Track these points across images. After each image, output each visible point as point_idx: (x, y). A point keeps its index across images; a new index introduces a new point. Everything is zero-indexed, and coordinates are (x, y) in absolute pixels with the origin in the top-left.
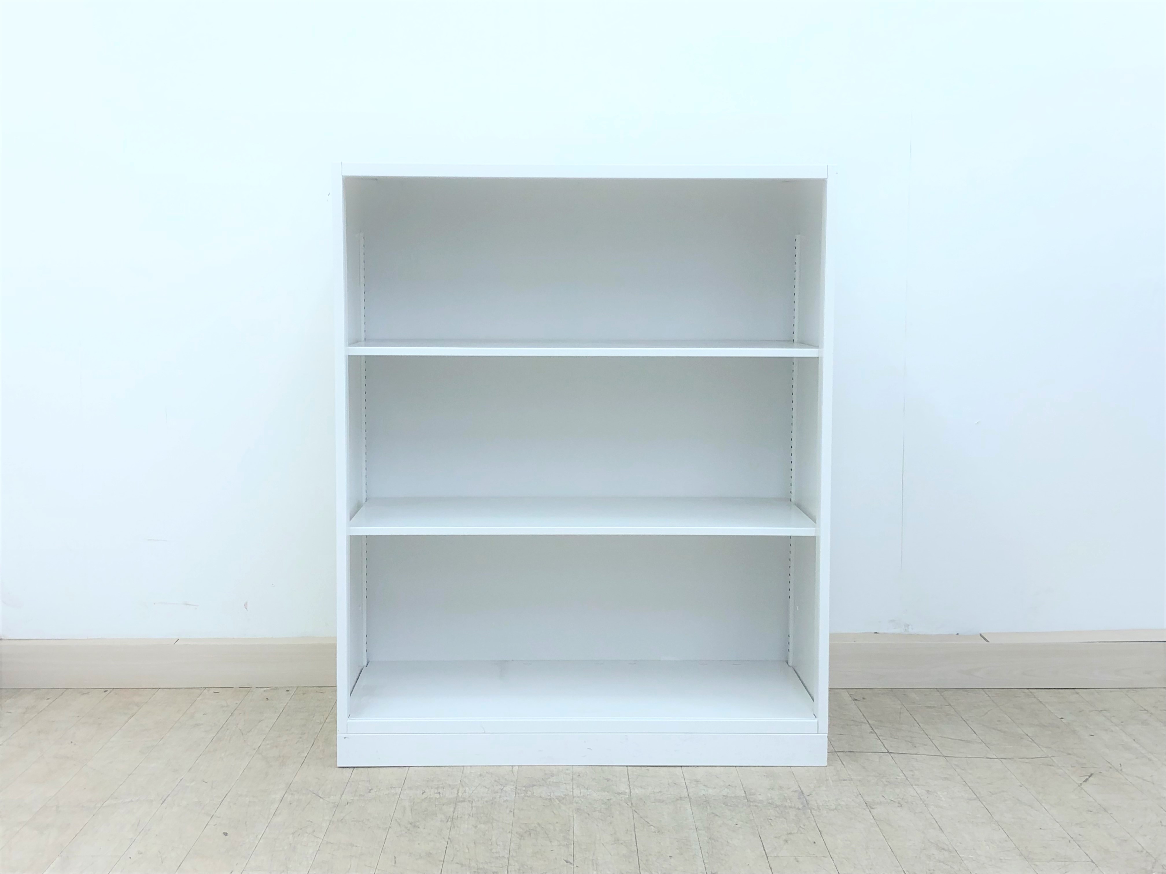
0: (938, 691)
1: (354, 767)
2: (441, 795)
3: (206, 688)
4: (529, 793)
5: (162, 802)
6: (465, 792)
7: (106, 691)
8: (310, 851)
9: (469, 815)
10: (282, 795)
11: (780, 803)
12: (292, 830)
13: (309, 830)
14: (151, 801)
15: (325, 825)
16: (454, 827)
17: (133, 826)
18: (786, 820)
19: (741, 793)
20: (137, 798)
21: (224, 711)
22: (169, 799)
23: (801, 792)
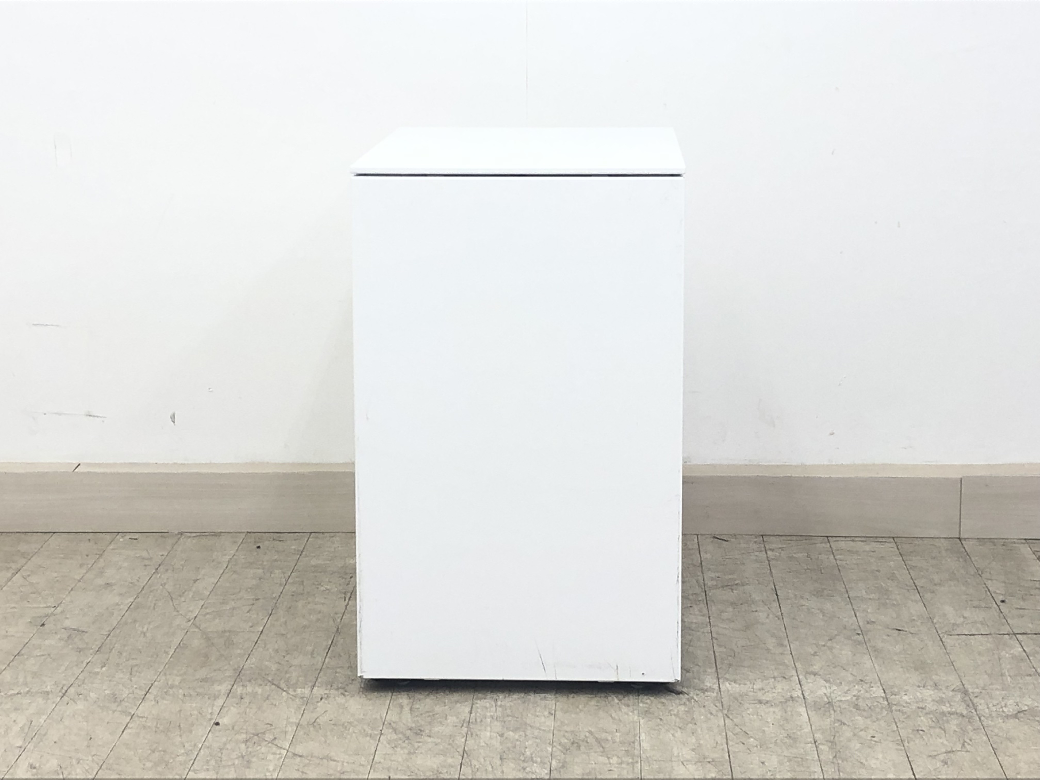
3: (118, 532)
5: (61, 694)
8: (271, 768)
9: (492, 717)
10: (230, 687)
11: (934, 708)
12: (244, 736)
13: (269, 737)
14: (47, 693)
15: (291, 729)
16: (472, 735)
17: (22, 729)
18: (945, 732)
19: (878, 692)
20: (28, 689)
21: (145, 565)
22: (72, 690)
23: (966, 693)
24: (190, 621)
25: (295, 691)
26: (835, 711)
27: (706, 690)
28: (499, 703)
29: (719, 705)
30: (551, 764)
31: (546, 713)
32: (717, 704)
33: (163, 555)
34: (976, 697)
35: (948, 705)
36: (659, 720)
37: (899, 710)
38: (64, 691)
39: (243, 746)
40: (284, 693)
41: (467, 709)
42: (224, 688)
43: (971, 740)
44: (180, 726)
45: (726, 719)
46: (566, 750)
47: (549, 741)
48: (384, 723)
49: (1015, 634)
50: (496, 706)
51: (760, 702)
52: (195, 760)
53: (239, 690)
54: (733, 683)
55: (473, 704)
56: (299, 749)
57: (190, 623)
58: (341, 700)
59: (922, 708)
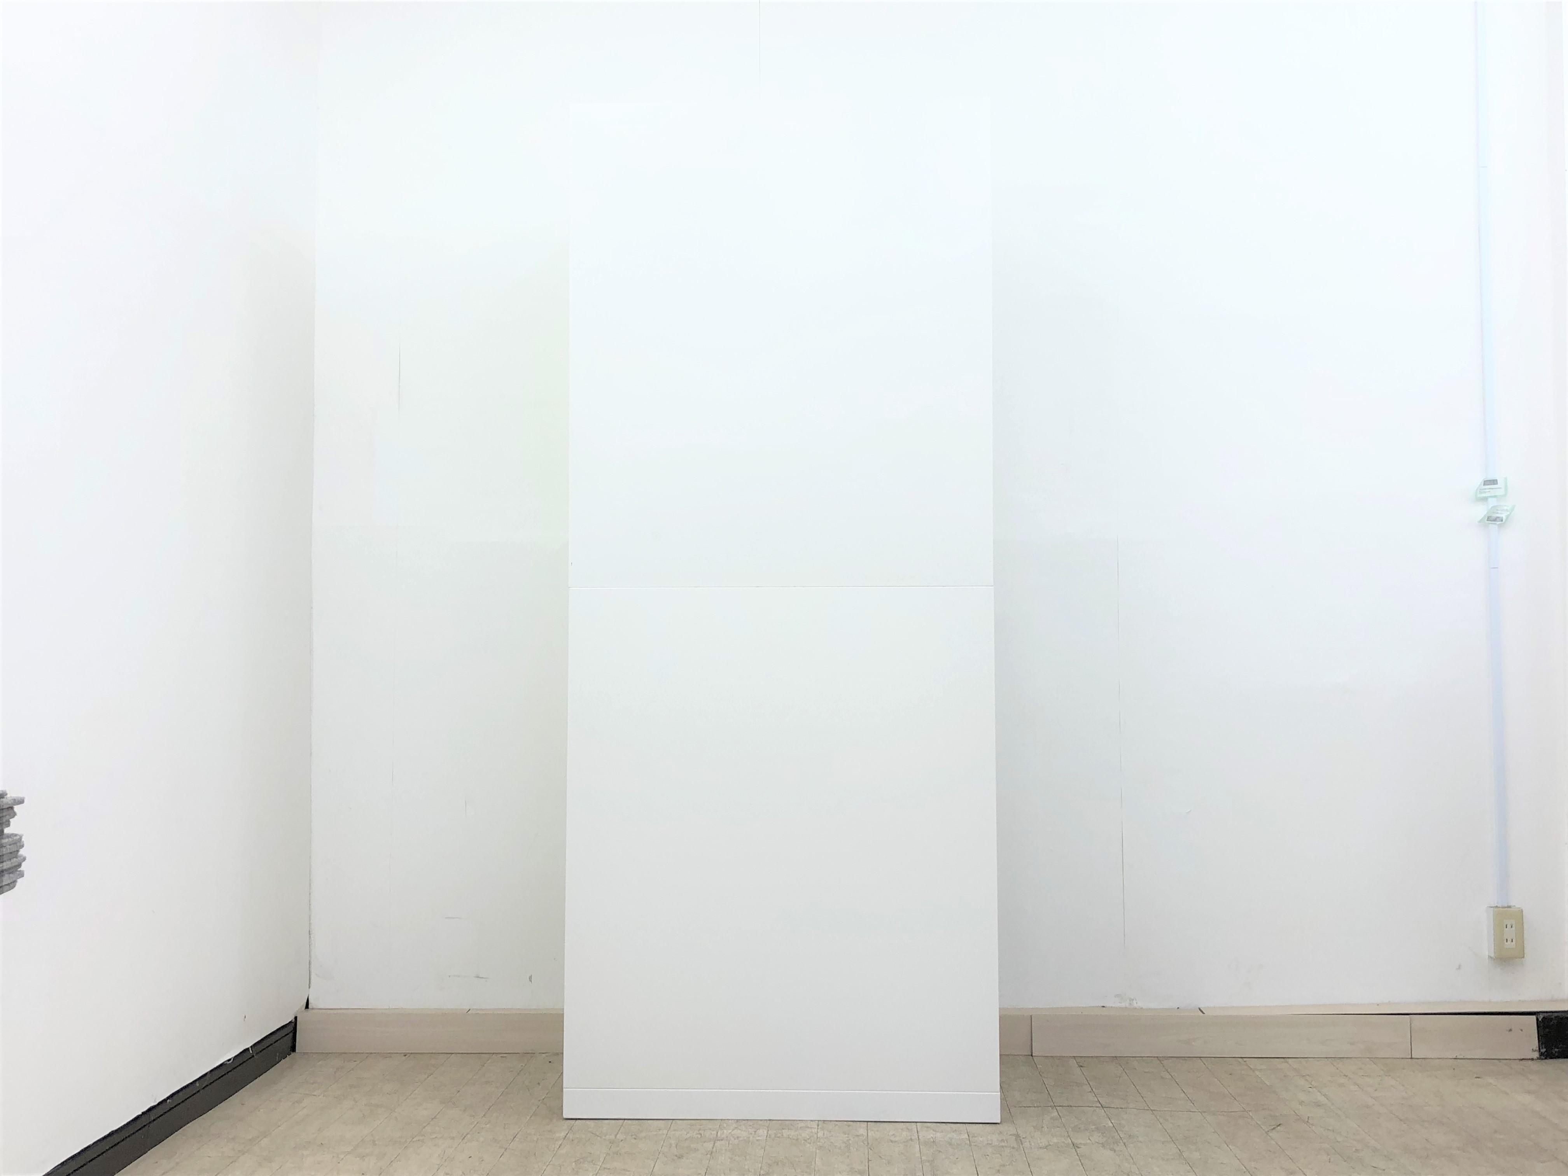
0: (1159, 1060)
2: (703, 1135)
3: (494, 1053)
4: (779, 1135)
5: (462, 1138)
6: (723, 1133)
7: (405, 1055)
9: (726, 1149)
10: (566, 1135)
11: (998, 1144)
12: (575, 1160)
13: (589, 1159)
14: (453, 1138)
15: (602, 1157)
16: (713, 1158)
17: (439, 1155)
18: (1001, 1155)
19: (965, 1137)
20: (441, 1135)
21: (512, 1072)
22: (469, 1136)
23: (1018, 1136)
25: (605, 1136)
26: (936, 1146)
27: (860, 1136)
28: (731, 1142)
29: (866, 1144)
30: (760, 1172)
31: (760, 1148)
33: (522, 1066)
34: (1024, 1138)
35: (1006, 1142)
36: (828, 1151)
37: (976, 1145)
39: (574, 1164)
40: (599, 1138)
41: (712, 1145)
42: (563, 1134)
43: (1016, 1160)
44: (535, 1154)
45: (869, 1150)
46: (770, 1165)
47: (759, 1162)
48: (659, 1153)
49: (1055, 1106)
50: (729, 1144)
51: (892, 1141)
53: (571, 1136)
54: (876, 1132)
55: (714, 1144)
56: (608, 1166)
57: (540, 1102)
58: (634, 1141)
59: (990, 1144)
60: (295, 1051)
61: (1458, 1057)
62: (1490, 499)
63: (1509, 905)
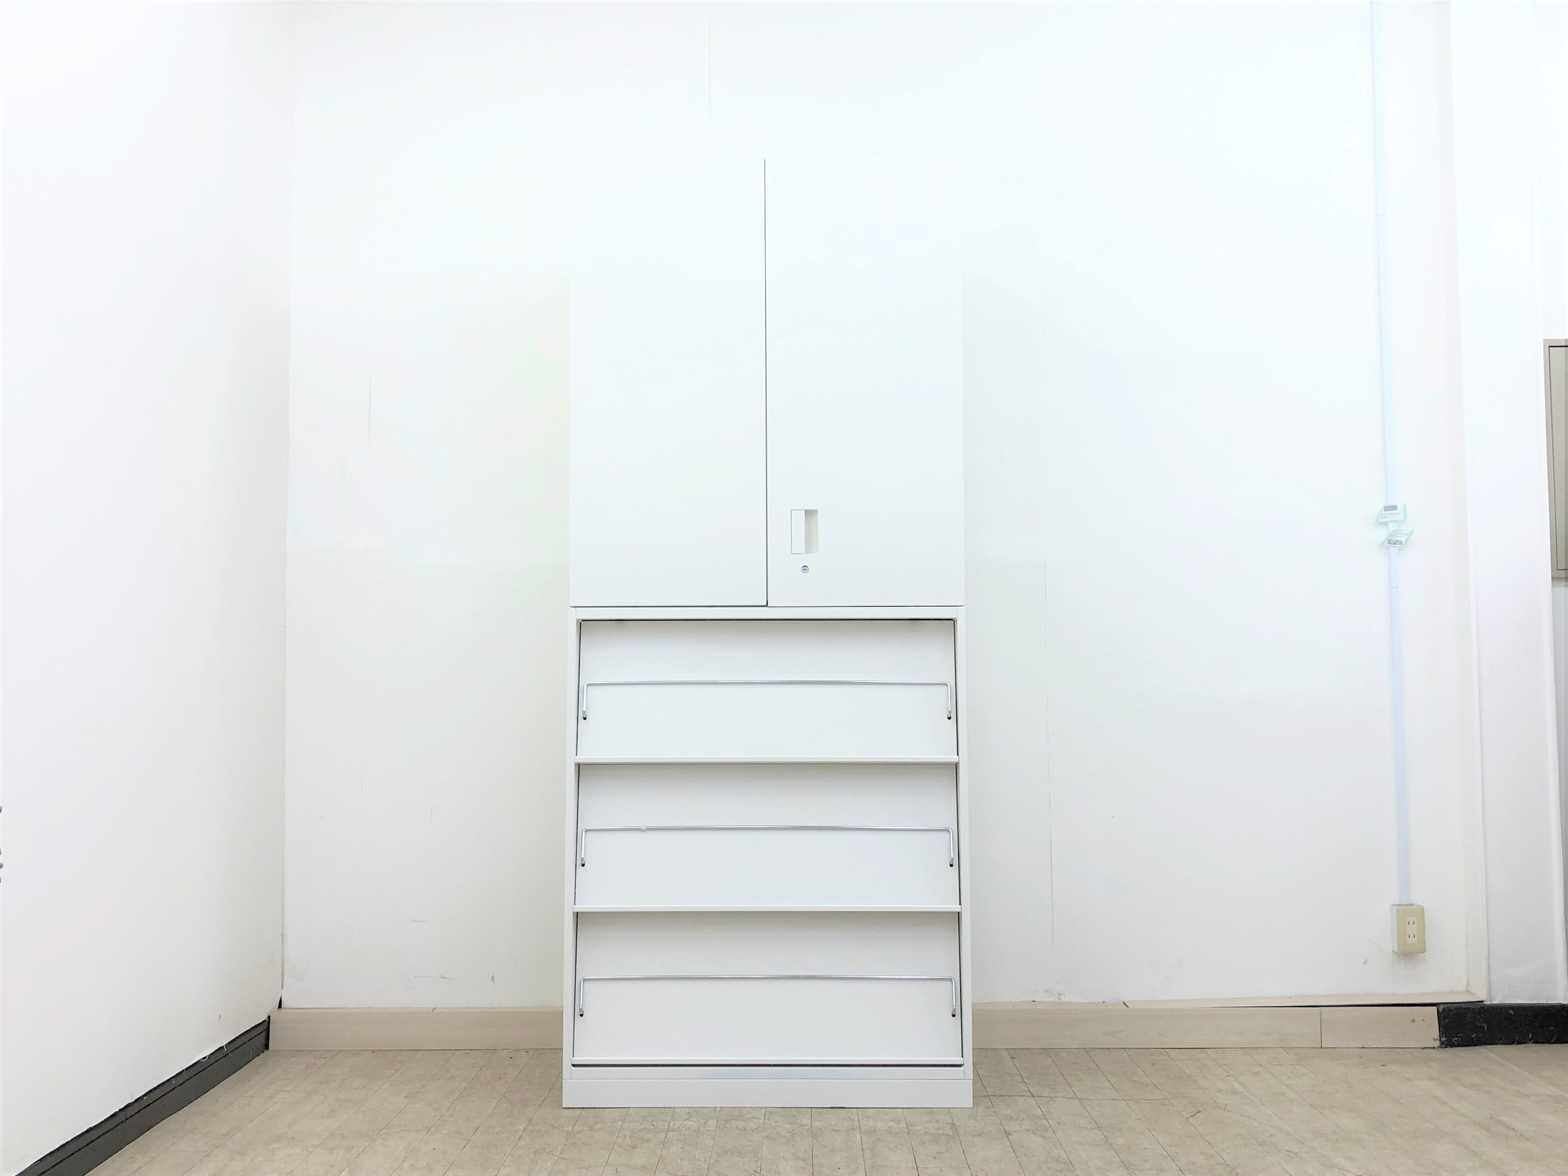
0: (1086, 1051)
1: (583, 1108)
2: (655, 1126)
3: (457, 1050)
4: (728, 1125)
6: (675, 1124)
7: (373, 1052)
8: (549, 1164)
9: (677, 1140)
10: (525, 1127)
11: (934, 1132)
12: (534, 1150)
13: (547, 1150)
14: (419, 1130)
15: (560, 1148)
16: (665, 1148)
17: (404, 1148)
18: (937, 1143)
19: (903, 1125)
20: (406, 1129)
21: (474, 1067)
22: (433, 1128)
23: (953, 1124)
24: (500, 1095)
25: (563, 1128)
26: (876, 1134)
27: (805, 1123)
28: (682, 1133)
29: (811, 1133)
31: (709, 1137)
32: (809, 1132)
33: (484, 1062)
34: (958, 1126)
35: (942, 1130)
36: (774, 1140)
37: (914, 1133)
38: (428, 1129)
39: (532, 1155)
40: (557, 1130)
41: (664, 1136)
42: (522, 1127)
43: (951, 1147)
44: (496, 1145)
45: (813, 1138)
46: (719, 1155)
47: (709, 1151)
48: (614, 1144)
49: (988, 1096)
50: (680, 1135)
51: (834, 1131)
52: (505, 1161)
53: (530, 1128)
54: (820, 1119)
55: (667, 1134)
56: (565, 1156)
58: (590, 1132)
59: (927, 1132)
60: (268, 1049)
61: (1365, 1047)
62: (1390, 524)
63: (1412, 903)
